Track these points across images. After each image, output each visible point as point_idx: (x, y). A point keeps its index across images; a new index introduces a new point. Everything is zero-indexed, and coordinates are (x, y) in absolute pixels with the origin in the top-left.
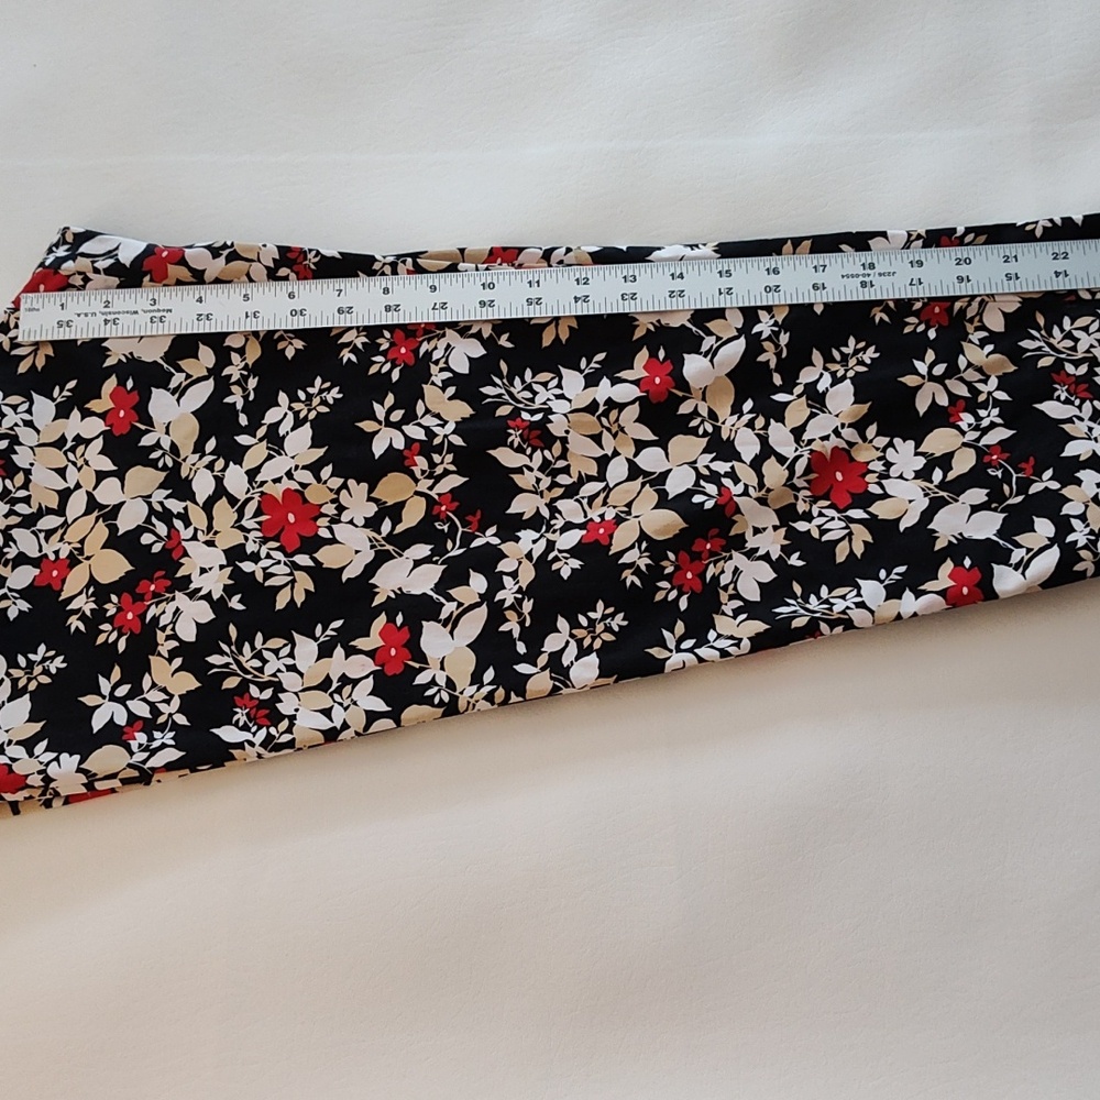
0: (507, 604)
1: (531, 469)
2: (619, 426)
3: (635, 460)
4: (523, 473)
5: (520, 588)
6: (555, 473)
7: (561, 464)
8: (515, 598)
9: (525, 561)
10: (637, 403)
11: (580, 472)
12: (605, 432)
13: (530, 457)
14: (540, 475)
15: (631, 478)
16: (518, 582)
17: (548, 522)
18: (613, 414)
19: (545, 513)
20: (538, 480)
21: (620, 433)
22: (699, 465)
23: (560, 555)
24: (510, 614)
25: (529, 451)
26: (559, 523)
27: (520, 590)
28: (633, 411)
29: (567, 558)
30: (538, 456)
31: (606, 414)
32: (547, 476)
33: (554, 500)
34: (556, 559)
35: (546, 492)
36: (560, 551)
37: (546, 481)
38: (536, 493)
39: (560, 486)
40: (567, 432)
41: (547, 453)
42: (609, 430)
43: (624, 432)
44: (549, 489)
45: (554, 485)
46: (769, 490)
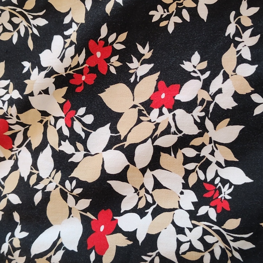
0: (249, 32)
1: (218, 164)
2: (138, 194)
3: (128, 163)
4: (226, 161)
5: (236, 47)
6: (197, 159)
7: (190, 166)
8: (241, 37)
9: (230, 72)
10: (122, 212)
11: (175, 157)
12: (150, 190)
13: (217, 175)
14: (210, 158)
15: (133, 146)
16: (238, 52)
17: (207, 115)
18: (142, 204)
19: (209, 124)
20: (212, 153)
21: (138, 188)
22: (83, 153)
23: (199, 74)
24: (247, 22)
25: (217, 181)
26: (198, 112)
27: (237, 44)
28: (126, 205)
29: (194, 72)
30: (210, 176)
31: (148, 205)
32: (204, 157)
33: (200, 135)
34: (203, 72)
35: (207, 142)
36: (198, 78)
37: (205, 152)
38: (215, 142)
39: (193, 147)
40: (182, 193)
41: (202, 177)
42: (147, 192)
43: (135, 188)
44: (203, 145)
45: (199, 148)
46: (41, 121)
